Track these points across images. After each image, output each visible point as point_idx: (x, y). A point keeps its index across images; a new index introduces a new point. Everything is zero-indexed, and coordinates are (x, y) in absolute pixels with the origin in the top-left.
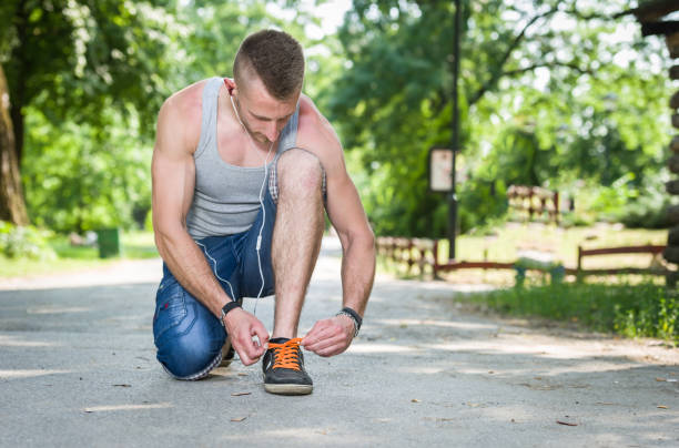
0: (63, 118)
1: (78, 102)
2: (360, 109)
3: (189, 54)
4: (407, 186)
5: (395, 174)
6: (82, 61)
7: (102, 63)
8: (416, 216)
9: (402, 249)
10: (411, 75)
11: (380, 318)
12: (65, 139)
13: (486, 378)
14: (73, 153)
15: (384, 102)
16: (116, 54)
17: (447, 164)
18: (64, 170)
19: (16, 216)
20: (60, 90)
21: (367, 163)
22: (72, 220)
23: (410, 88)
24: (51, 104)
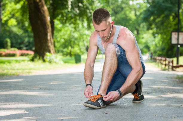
0: (65, 23)
1: (70, 18)
2: (152, 18)
3: (101, 4)
4: (166, 41)
5: (162, 38)
6: (70, 7)
7: (76, 7)
8: (168, 50)
9: (164, 61)
10: (166, 9)
11: (152, 85)
12: (66, 28)
13: (179, 107)
14: (68, 32)
15: (159, 16)
16: (80, 5)
17: (176, 36)
18: (66, 37)
19: (52, 51)
20: (65, 15)
21: (154, 34)
22: (69, 51)
23: (166, 13)
24: (62, 19)
